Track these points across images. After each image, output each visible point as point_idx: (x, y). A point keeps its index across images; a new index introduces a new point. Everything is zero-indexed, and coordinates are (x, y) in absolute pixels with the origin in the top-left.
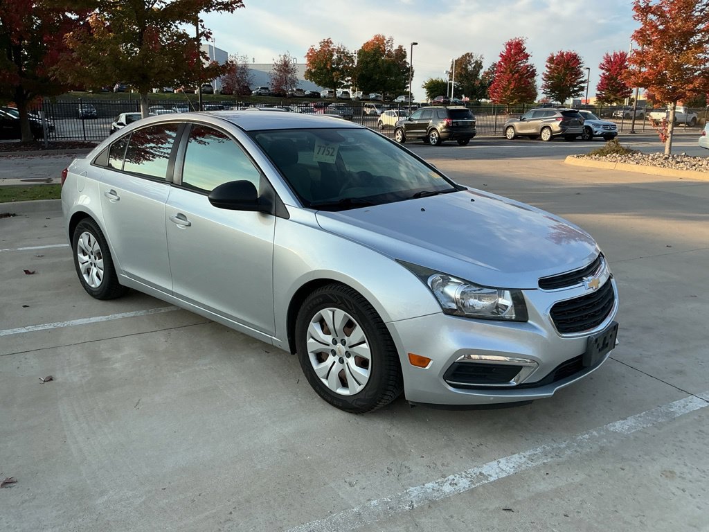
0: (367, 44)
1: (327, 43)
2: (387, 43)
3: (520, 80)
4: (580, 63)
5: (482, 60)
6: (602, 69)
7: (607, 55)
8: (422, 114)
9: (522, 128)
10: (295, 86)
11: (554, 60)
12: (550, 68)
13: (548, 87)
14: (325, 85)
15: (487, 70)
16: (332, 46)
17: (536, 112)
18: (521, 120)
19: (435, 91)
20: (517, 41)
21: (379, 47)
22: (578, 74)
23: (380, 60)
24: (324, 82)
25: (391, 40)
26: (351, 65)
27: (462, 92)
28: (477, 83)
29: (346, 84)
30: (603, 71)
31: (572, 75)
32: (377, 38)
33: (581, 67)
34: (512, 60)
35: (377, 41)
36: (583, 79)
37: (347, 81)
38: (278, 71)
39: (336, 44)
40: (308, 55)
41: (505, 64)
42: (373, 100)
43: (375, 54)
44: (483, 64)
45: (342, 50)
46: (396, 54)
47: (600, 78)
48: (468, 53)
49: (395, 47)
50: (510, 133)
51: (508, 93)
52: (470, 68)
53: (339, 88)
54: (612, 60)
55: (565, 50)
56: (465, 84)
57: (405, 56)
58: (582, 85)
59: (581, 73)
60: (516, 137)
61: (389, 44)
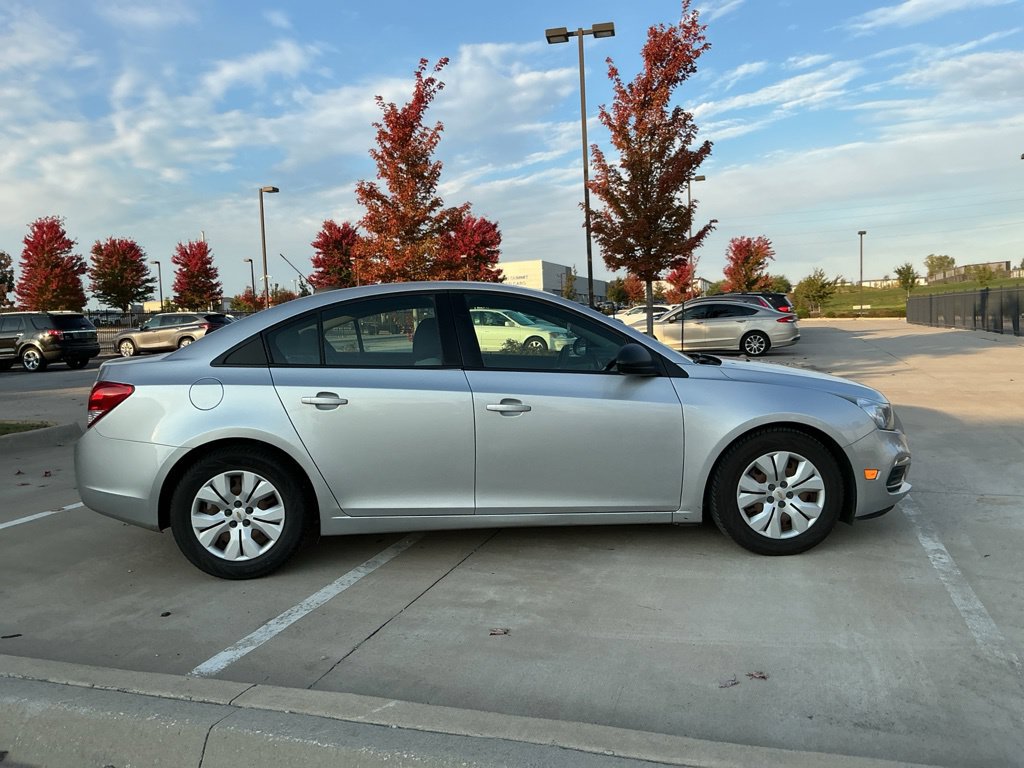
3: (64, 277)
4: (142, 255)
6: (177, 263)
7: (180, 245)
9: (145, 340)
11: (102, 250)
12: (97, 261)
13: (99, 288)
18: (142, 330)
20: (51, 221)
22: (141, 270)
30: (179, 266)
31: (132, 271)
33: (143, 260)
34: (47, 249)
36: (149, 277)
41: (36, 254)
47: (175, 275)
50: (127, 349)
51: (48, 296)
54: (188, 251)
55: (118, 237)
58: (150, 285)
59: (144, 269)
60: (138, 353)
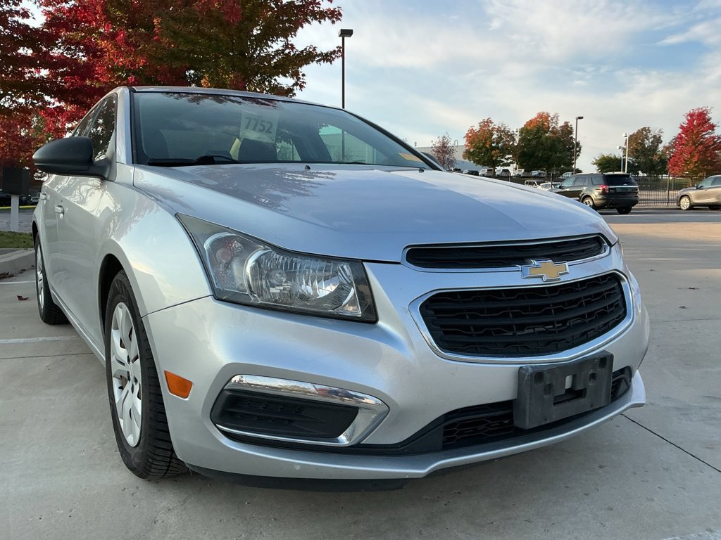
0: (531, 122)
1: (487, 123)
2: (552, 119)
3: (705, 152)
5: (662, 134)
8: (575, 181)
9: (698, 197)
10: (453, 166)
14: (484, 164)
15: (667, 145)
16: (492, 126)
17: (716, 178)
18: (697, 189)
19: (608, 167)
20: (700, 111)
21: (543, 124)
23: (543, 137)
24: (482, 161)
25: (556, 116)
26: (511, 143)
27: (639, 168)
28: (656, 158)
29: (506, 161)
32: (541, 116)
34: (695, 132)
35: (541, 118)
37: (507, 159)
38: (436, 152)
39: (496, 123)
40: (467, 136)
41: (687, 136)
42: (535, 177)
43: (538, 132)
44: (662, 139)
45: (502, 129)
46: (562, 131)
48: (645, 128)
49: (561, 123)
50: (685, 203)
51: (692, 166)
52: (647, 143)
53: (498, 166)
56: (642, 160)
57: (571, 132)
60: (692, 207)
61: (554, 121)
